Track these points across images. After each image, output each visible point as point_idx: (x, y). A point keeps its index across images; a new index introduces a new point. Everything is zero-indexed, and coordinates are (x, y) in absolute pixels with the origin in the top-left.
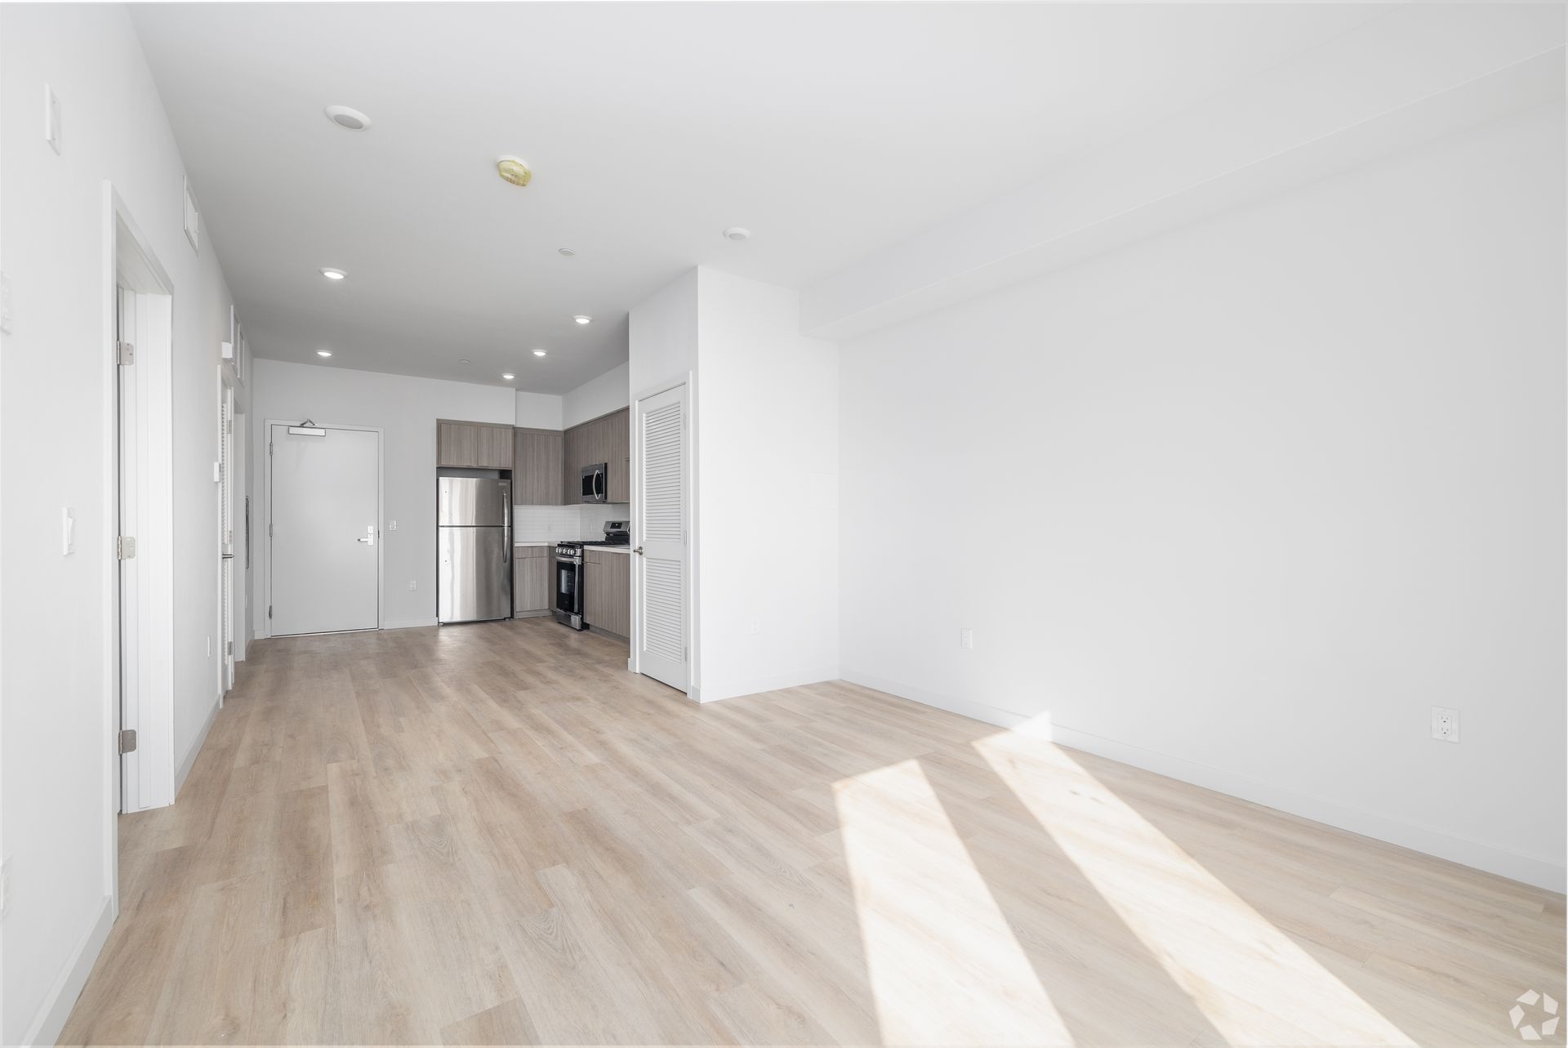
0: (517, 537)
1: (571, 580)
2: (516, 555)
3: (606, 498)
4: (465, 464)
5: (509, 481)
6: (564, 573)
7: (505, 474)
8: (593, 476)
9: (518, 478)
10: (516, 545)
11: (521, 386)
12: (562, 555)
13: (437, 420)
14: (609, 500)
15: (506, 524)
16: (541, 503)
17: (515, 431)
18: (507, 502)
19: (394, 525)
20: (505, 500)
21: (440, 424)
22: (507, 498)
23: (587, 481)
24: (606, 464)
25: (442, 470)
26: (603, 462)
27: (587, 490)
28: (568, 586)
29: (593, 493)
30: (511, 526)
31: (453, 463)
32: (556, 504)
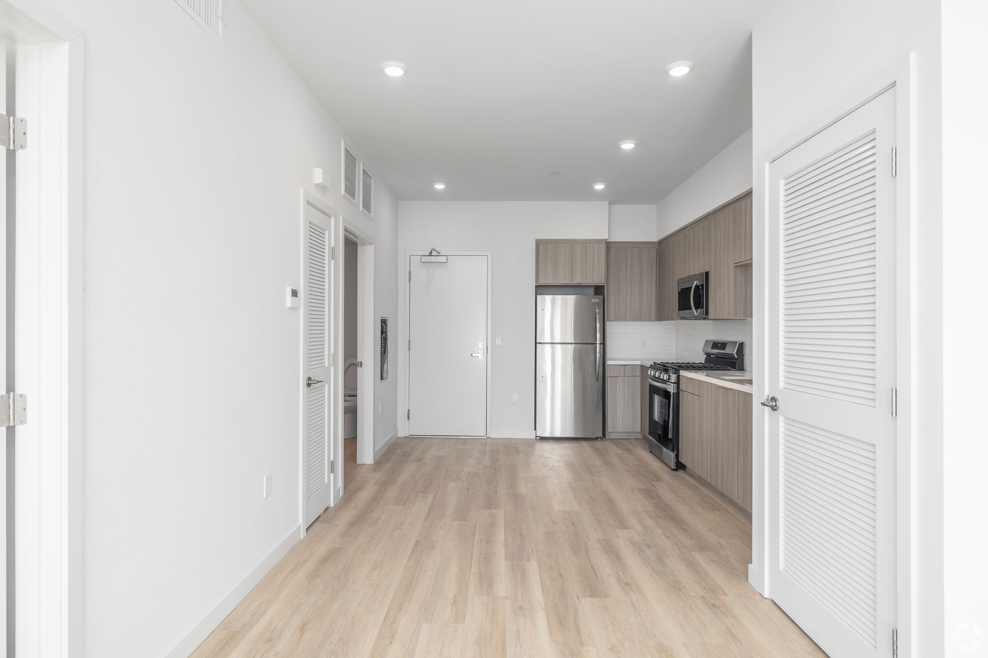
0: (609, 355)
1: (665, 408)
2: (608, 374)
3: (707, 313)
4: (561, 281)
5: (602, 296)
6: (657, 399)
7: (599, 290)
8: (691, 287)
9: (611, 294)
10: (608, 362)
11: (614, 198)
12: (655, 378)
13: (537, 240)
14: (711, 316)
15: (598, 342)
16: (634, 319)
17: (609, 245)
18: (599, 318)
19: (498, 342)
20: (597, 316)
21: (539, 243)
22: (599, 315)
23: (684, 294)
24: (707, 273)
25: (541, 289)
26: (703, 271)
27: (684, 305)
28: (661, 412)
29: (691, 309)
30: (603, 343)
31: (550, 281)
32: (650, 320)
